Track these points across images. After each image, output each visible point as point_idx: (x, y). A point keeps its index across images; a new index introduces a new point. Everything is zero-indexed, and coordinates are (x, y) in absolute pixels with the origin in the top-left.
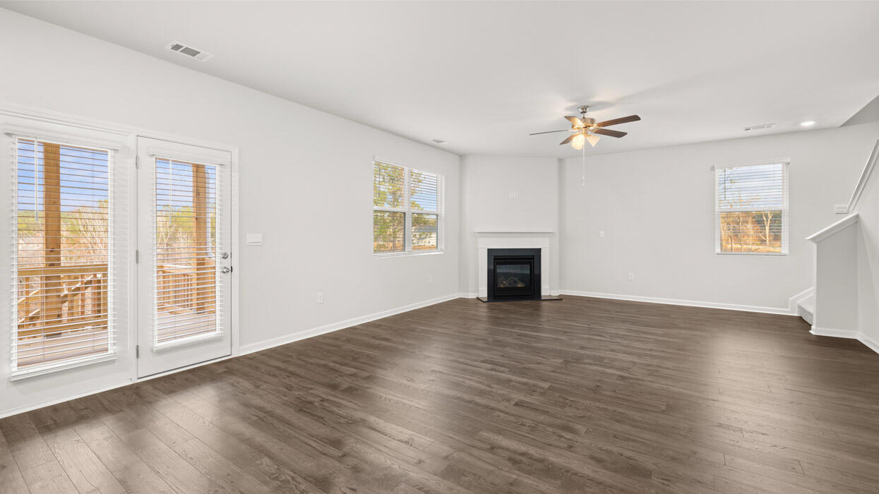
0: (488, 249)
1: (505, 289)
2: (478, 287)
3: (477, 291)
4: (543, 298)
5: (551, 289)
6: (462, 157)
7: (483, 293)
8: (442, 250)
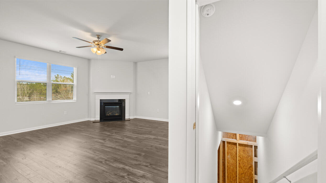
0: (100, 100)
1: (110, 116)
2: (95, 116)
3: (95, 117)
4: (126, 120)
5: (129, 116)
6: (89, 60)
7: (98, 118)
8: (75, 100)
